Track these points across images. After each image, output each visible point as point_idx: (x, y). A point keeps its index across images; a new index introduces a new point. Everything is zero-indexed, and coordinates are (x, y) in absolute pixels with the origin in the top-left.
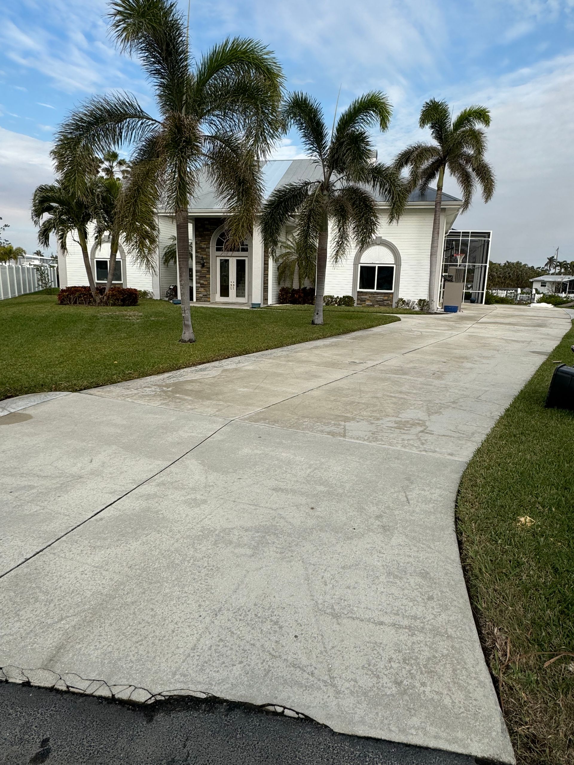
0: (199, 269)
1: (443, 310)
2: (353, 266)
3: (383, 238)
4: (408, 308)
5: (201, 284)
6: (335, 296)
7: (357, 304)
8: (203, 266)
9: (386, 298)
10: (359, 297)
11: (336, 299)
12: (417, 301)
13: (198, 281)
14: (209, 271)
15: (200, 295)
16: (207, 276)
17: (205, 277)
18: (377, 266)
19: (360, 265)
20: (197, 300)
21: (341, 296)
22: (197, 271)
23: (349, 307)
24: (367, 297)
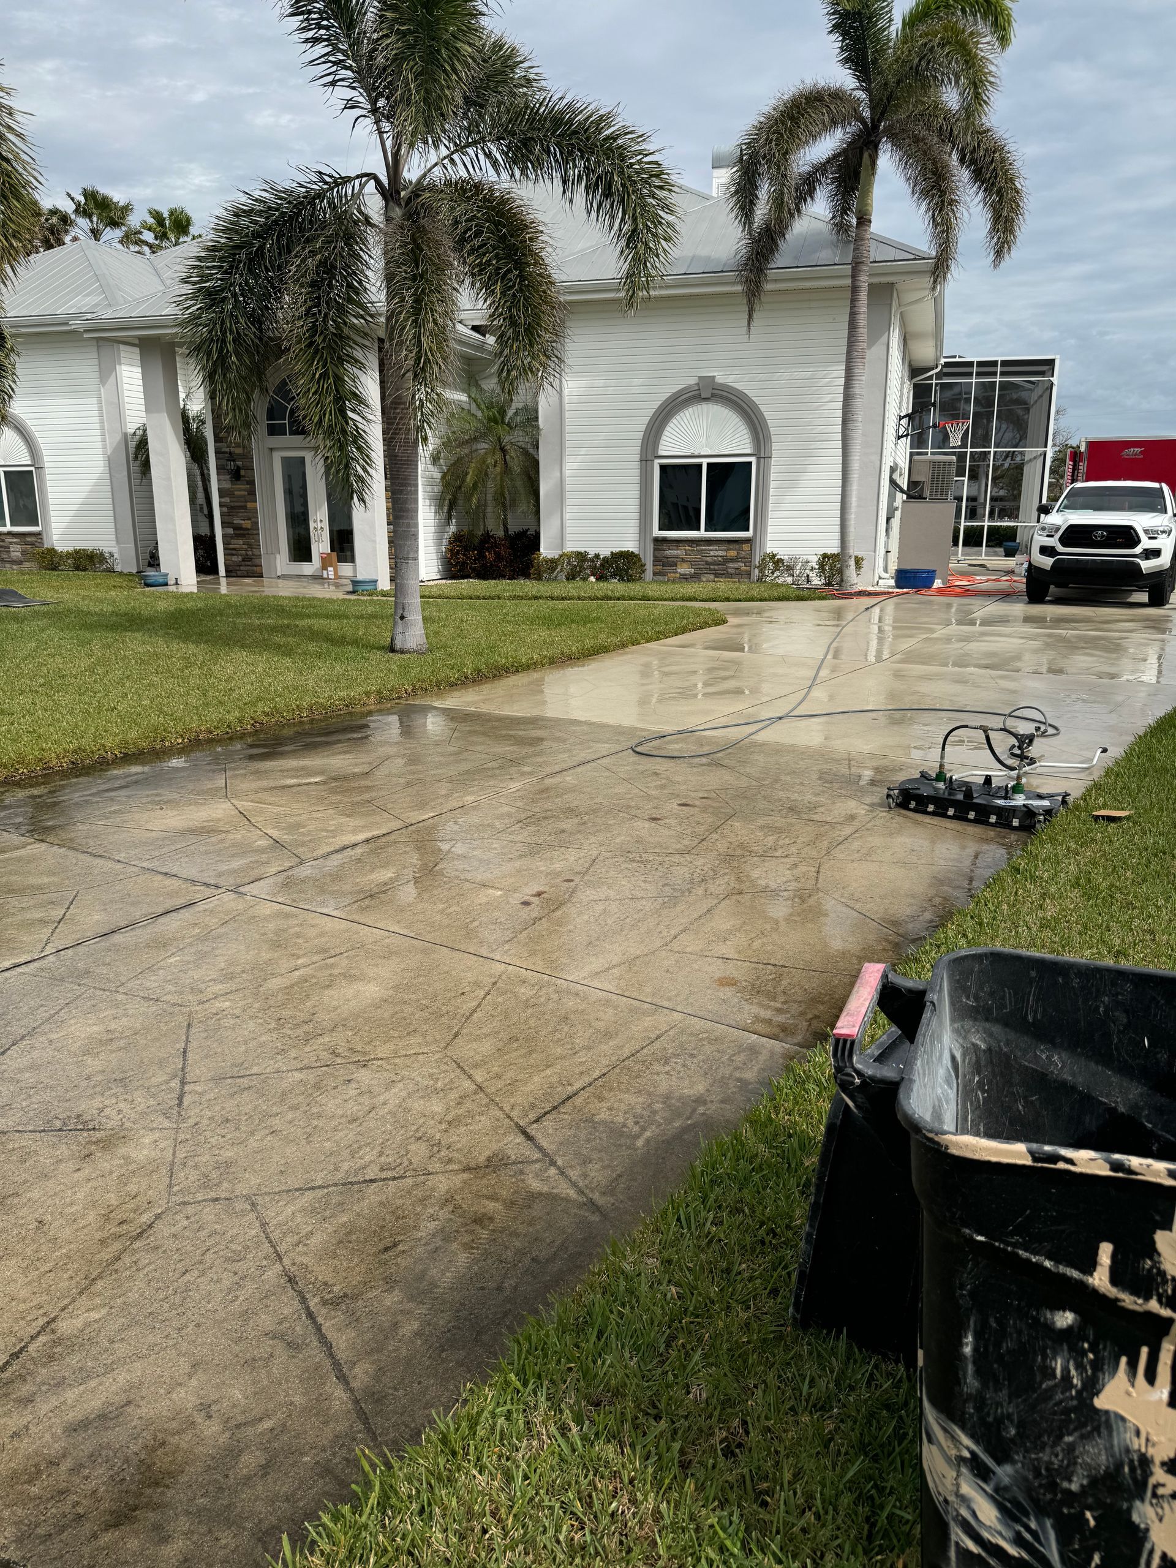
0: (227, 485)
1: (892, 582)
2: (637, 465)
3: (720, 380)
4: (790, 580)
5: (237, 528)
6: (592, 554)
7: (655, 574)
8: (236, 475)
9: (733, 553)
10: (658, 554)
11: (592, 560)
12: (815, 559)
13: (226, 519)
14: (252, 493)
15: (234, 558)
16: (249, 505)
17: (245, 507)
18: (705, 462)
19: (657, 462)
20: (226, 571)
21: (605, 553)
22: (222, 493)
23: (631, 585)
24: (680, 552)
